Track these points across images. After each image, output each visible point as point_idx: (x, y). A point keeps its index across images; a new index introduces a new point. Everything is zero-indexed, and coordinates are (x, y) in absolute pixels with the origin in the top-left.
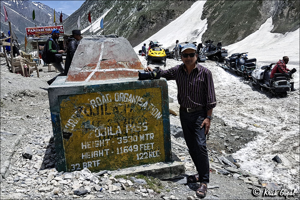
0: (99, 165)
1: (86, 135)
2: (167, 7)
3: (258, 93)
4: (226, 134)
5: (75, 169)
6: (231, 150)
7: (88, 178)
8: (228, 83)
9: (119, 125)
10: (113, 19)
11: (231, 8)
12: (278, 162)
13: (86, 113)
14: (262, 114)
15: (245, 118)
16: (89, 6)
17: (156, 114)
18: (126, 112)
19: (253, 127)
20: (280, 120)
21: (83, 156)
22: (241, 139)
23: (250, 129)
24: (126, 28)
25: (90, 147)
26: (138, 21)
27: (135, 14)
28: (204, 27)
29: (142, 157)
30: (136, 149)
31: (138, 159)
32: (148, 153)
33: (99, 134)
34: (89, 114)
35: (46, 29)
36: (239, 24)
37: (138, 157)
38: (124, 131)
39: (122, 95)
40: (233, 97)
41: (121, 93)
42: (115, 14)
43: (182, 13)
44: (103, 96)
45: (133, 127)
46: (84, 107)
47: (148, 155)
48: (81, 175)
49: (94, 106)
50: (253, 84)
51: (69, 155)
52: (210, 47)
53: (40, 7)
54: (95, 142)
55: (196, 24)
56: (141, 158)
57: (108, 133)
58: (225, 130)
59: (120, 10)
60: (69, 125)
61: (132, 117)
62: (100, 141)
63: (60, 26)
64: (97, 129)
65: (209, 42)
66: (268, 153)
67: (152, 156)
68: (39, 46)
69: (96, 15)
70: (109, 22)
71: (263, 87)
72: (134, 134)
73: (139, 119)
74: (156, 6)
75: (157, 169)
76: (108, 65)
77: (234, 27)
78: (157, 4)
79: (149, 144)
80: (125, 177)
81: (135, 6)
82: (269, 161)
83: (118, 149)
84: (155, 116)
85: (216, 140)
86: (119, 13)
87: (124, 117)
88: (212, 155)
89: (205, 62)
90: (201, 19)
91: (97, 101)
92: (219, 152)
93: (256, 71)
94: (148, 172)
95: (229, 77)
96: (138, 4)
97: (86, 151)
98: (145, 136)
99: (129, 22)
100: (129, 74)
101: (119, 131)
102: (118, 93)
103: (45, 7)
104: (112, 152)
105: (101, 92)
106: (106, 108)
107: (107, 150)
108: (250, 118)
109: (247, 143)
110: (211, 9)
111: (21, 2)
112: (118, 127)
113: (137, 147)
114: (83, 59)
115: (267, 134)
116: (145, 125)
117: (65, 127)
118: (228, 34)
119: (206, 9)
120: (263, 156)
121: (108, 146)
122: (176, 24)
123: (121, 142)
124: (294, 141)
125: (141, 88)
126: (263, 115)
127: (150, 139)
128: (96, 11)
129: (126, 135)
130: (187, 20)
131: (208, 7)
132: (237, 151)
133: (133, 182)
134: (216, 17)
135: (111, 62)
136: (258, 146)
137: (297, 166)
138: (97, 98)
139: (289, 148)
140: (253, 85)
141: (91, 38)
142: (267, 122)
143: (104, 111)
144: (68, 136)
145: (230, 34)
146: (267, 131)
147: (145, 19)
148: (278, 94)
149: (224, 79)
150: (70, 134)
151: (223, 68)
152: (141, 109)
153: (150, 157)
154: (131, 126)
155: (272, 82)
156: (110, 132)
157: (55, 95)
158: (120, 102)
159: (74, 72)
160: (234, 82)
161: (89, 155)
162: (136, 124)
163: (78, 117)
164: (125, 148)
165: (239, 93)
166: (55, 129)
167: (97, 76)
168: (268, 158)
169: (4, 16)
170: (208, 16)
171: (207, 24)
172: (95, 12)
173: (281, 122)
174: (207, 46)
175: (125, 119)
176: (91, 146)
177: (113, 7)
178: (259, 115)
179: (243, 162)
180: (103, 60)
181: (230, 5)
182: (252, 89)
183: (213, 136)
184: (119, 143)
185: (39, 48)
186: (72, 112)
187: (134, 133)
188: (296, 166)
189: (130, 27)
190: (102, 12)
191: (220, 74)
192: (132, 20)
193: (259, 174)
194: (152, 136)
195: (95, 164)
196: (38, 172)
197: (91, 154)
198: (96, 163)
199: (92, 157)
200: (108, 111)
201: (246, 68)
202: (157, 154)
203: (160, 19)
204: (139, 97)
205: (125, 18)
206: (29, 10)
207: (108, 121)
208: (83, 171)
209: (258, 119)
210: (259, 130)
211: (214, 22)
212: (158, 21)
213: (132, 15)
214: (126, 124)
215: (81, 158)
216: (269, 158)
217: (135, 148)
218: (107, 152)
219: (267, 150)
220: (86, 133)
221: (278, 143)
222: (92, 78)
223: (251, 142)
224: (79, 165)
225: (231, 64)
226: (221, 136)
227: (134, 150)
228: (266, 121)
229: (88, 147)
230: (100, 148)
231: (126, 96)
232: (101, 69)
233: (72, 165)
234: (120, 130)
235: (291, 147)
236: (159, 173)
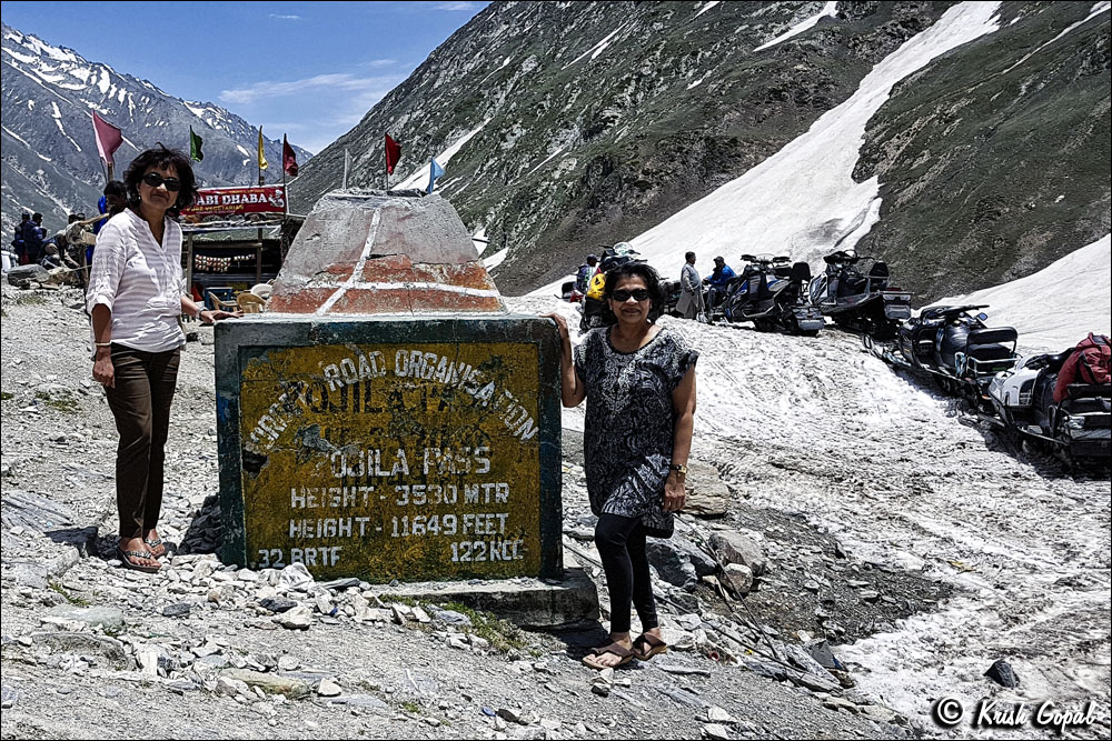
0: (337, 561)
1: (306, 467)
2: (706, 126)
3: (1009, 459)
4: (831, 580)
5: (268, 564)
6: (838, 632)
7: (303, 587)
8: (898, 417)
9: (402, 448)
10: (481, 170)
11: (988, 136)
12: (1003, 684)
13: (311, 401)
14: (996, 529)
15: (926, 540)
16: (392, 119)
17: (521, 425)
18: (426, 410)
19: (948, 569)
20: (1064, 552)
21: (293, 529)
22: (884, 601)
23: (933, 575)
24: (533, 205)
25: (315, 505)
26: (583, 179)
27: (574, 151)
28: (865, 212)
29: (468, 553)
30: (451, 529)
31: (455, 559)
32: (488, 544)
33: (344, 468)
34: (317, 405)
35: (224, 198)
36: (1023, 204)
37: (455, 554)
38: (416, 465)
39: (417, 357)
40: (898, 467)
41: (415, 353)
42: (493, 148)
43: (770, 149)
44: (363, 358)
45: (445, 459)
46: (306, 385)
47: (488, 551)
48: (285, 578)
49: (335, 383)
50: (993, 424)
51: (256, 522)
52: (843, 279)
53: (209, 121)
54: (331, 490)
55: (830, 196)
56: (465, 558)
57: (370, 469)
58: (828, 567)
59: (513, 135)
60: (261, 432)
61: (445, 426)
62: (345, 490)
63: (275, 189)
64: (339, 453)
65: (840, 261)
66: (975, 653)
67: (498, 556)
68: (194, 257)
69: (415, 152)
70: (464, 181)
71: (1031, 438)
72: (446, 479)
73: (464, 434)
74: (661, 121)
75: (509, 591)
76: (387, 272)
77: (999, 214)
78: (667, 113)
79: (493, 516)
80: (410, 601)
81: (574, 120)
82: (970, 677)
83: (395, 521)
84: (516, 429)
85: (786, 594)
86: (509, 145)
87: (420, 425)
88: (758, 639)
89: (820, 336)
90: (853, 177)
91: (344, 370)
92: (790, 635)
93: (1005, 375)
94: (482, 598)
95: (905, 395)
96: (588, 112)
97: (302, 514)
98: (482, 491)
99: (545, 179)
100: (446, 299)
101: (401, 466)
102: (405, 352)
103: (228, 123)
104: (379, 529)
105: (356, 343)
106: (368, 393)
107: (363, 520)
108: (944, 539)
109: (906, 617)
110: (898, 138)
111: (144, 101)
112: (401, 452)
113: (455, 521)
114: (316, 252)
115: (993, 596)
116: (482, 455)
117: (249, 436)
118: (970, 243)
119: (876, 140)
120: (956, 661)
121: (366, 509)
122: (745, 193)
123: (407, 502)
124: (1091, 624)
125: (477, 342)
126: (1002, 533)
127: (497, 501)
128: (417, 137)
129: (423, 479)
130: (792, 181)
131: (884, 130)
132: (859, 640)
133: (432, 616)
134: (921, 171)
135: (396, 263)
136: (943, 630)
137: (1073, 702)
138: (344, 361)
139: (1062, 644)
140: (995, 429)
141: (346, 195)
142: (1009, 555)
143: (362, 403)
144: (255, 463)
145: (980, 244)
146: (998, 587)
147: (611, 170)
148: (1081, 464)
149: (885, 403)
150: (262, 460)
151: (886, 360)
152: (473, 405)
153: (492, 558)
154: (438, 455)
155: (1060, 415)
156: (373, 466)
157: (233, 345)
158: (411, 379)
159: (290, 286)
160: (922, 417)
161: (311, 529)
162: (454, 449)
163: (287, 411)
164: (418, 522)
165: (929, 453)
166: (224, 440)
167: (352, 302)
168: (970, 669)
169: (79, 150)
170: (883, 167)
171: (880, 200)
172: (414, 143)
173: (1062, 561)
174: (833, 276)
175: (423, 432)
176: (319, 502)
177: (486, 123)
178: (985, 533)
179: (870, 671)
180: (373, 256)
181: (986, 123)
182: (987, 445)
183: (777, 582)
184: (400, 503)
185: (194, 263)
186: (272, 396)
187: (446, 475)
188: (1070, 699)
189: (550, 198)
190: (440, 140)
191: (872, 384)
192: (557, 175)
193: (919, 713)
194: (502, 490)
195: (325, 558)
196: (170, 559)
197: (316, 526)
198: (329, 553)
199: (319, 536)
200: (372, 403)
201: (971, 363)
202: (514, 552)
203: (674, 171)
204: (469, 367)
205: (531, 167)
206: (171, 130)
207: (372, 433)
208: (289, 568)
209: (977, 544)
210: (967, 580)
211: (909, 192)
212: (668, 178)
213: (561, 153)
214: (425, 446)
215: (288, 533)
216: (973, 668)
217: (448, 525)
218: (362, 526)
219: (974, 645)
220: (305, 462)
221: (1026, 627)
222: (337, 307)
223: (925, 615)
224: (281, 553)
225: (916, 347)
226: (807, 585)
227: (445, 529)
228: (1005, 552)
229: (310, 505)
230: (343, 512)
231: (430, 361)
232: (366, 281)
233: (261, 552)
234: (404, 462)
235: (1073, 640)
236: (516, 606)
